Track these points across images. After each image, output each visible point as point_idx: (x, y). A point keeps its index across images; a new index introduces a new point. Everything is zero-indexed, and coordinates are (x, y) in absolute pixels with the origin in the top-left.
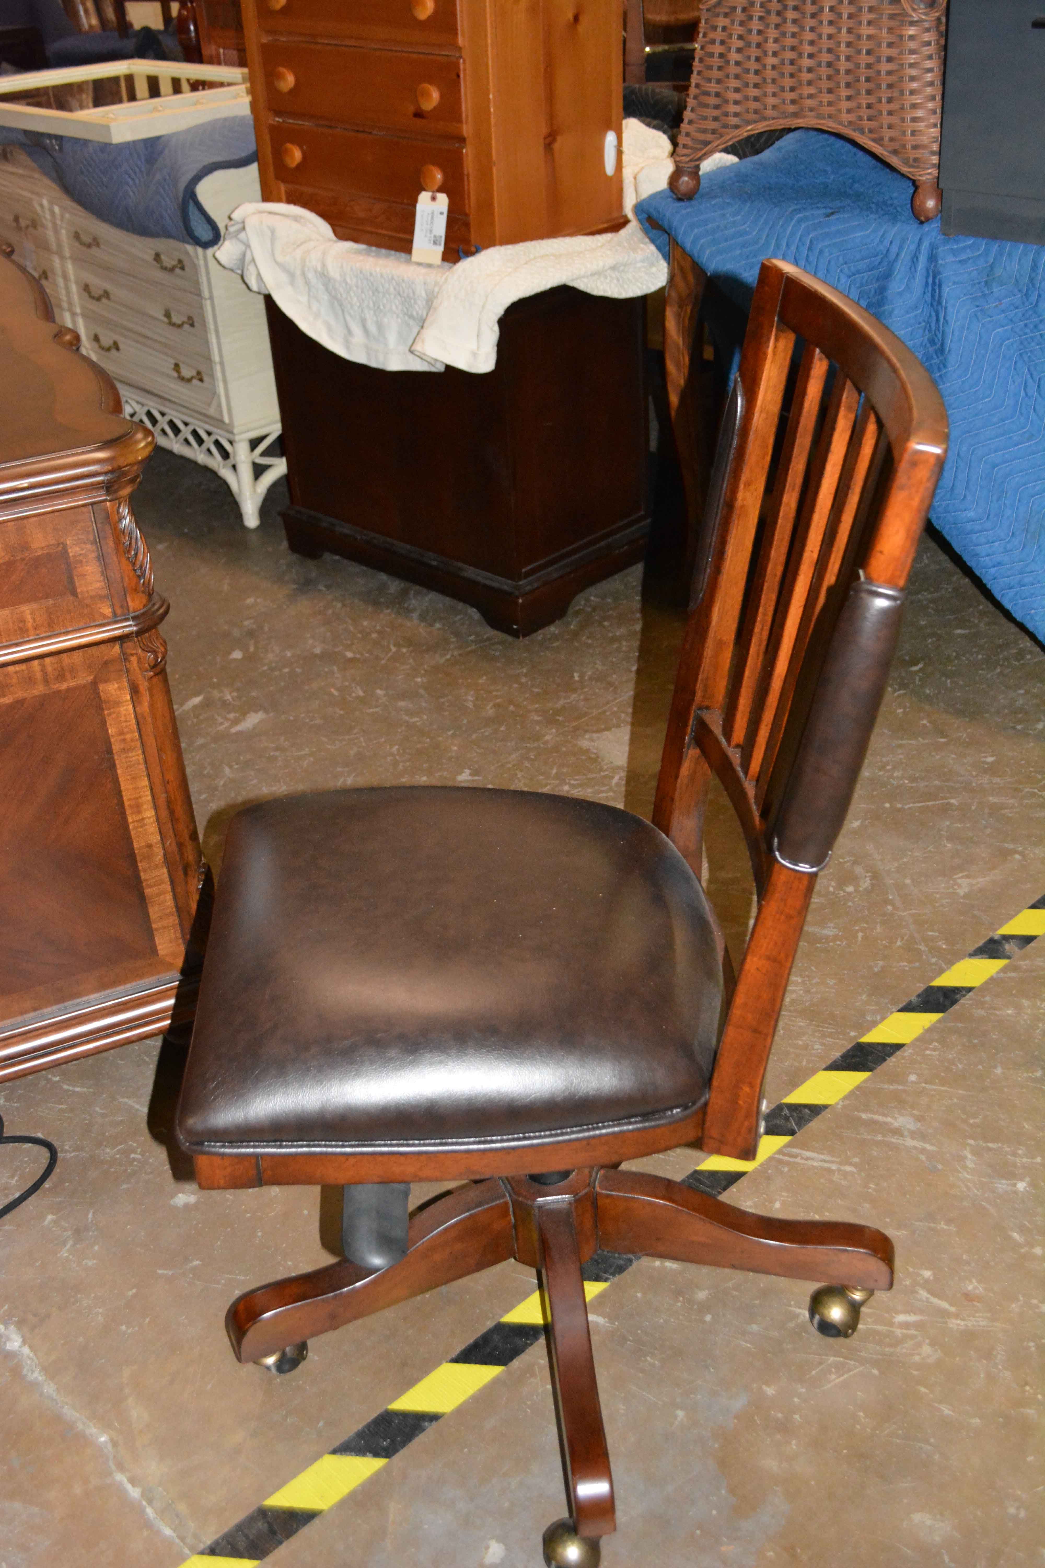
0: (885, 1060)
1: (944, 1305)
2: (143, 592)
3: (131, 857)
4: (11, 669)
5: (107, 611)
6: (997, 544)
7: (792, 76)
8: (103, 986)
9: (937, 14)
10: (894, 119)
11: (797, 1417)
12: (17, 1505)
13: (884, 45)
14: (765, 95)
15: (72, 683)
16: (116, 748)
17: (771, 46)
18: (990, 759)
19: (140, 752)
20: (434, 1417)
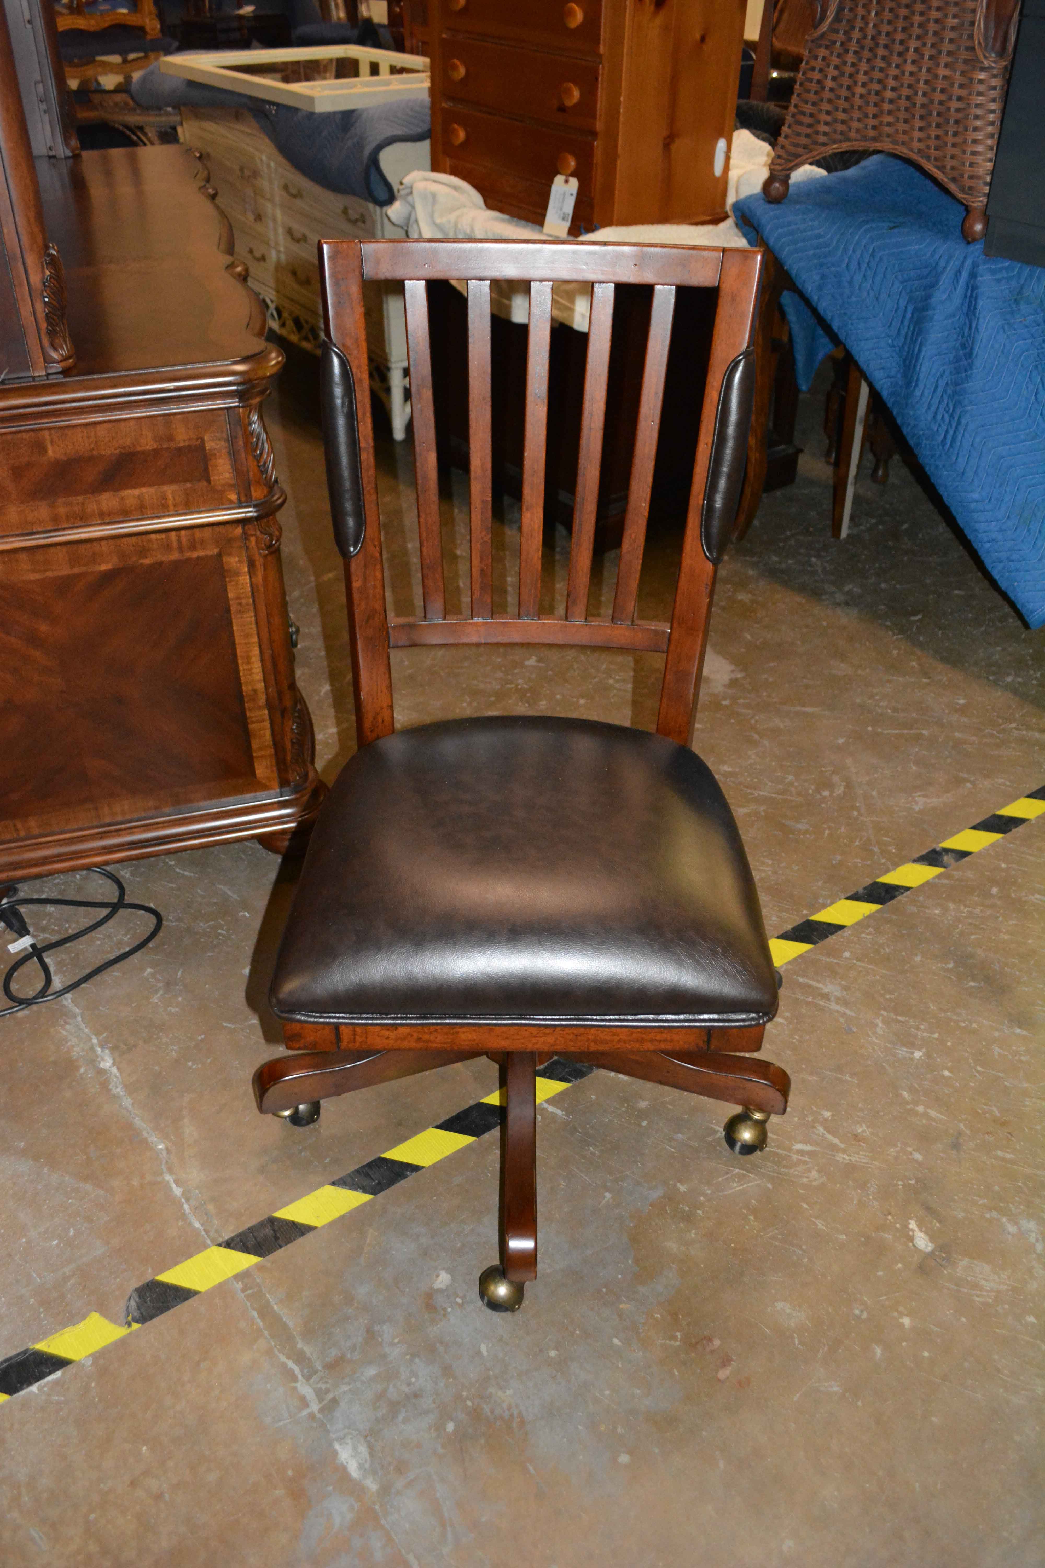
0: (827, 937)
1: (836, 1141)
2: (265, 485)
3: (240, 697)
4: (153, 536)
5: (233, 497)
6: (994, 524)
7: (876, 105)
8: (210, 796)
9: (1005, 63)
10: (956, 151)
11: (700, 1212)
12: (88, 1187)
13: (956, 85)
14: (851, 119)
15: (201, 553)
16: (233, 609)
17: (861, 78)
18: (962, 702)
19: (253, 614)
20: (416, 1168)
